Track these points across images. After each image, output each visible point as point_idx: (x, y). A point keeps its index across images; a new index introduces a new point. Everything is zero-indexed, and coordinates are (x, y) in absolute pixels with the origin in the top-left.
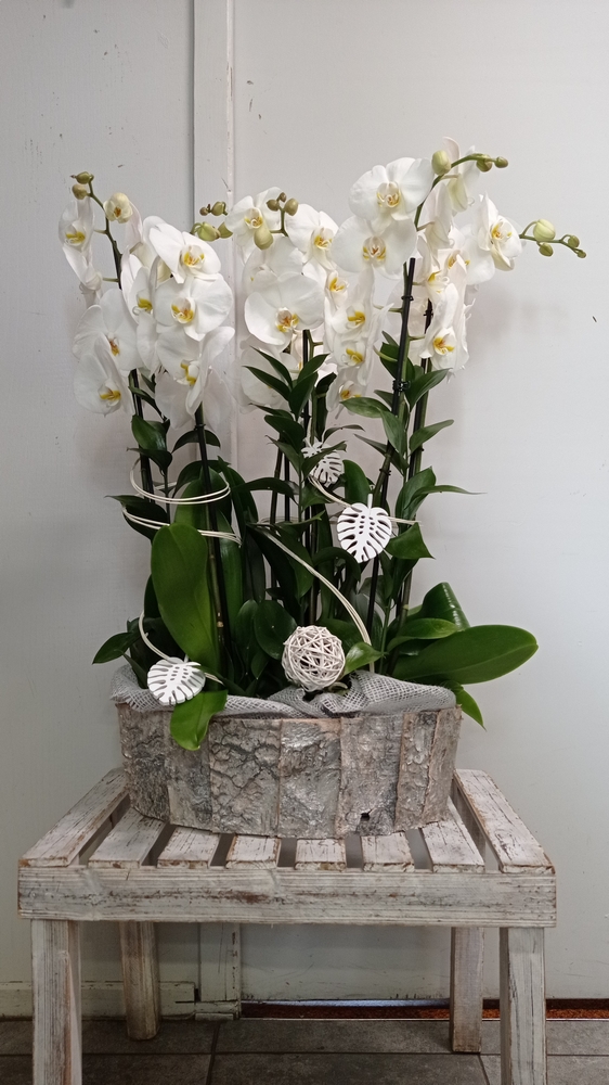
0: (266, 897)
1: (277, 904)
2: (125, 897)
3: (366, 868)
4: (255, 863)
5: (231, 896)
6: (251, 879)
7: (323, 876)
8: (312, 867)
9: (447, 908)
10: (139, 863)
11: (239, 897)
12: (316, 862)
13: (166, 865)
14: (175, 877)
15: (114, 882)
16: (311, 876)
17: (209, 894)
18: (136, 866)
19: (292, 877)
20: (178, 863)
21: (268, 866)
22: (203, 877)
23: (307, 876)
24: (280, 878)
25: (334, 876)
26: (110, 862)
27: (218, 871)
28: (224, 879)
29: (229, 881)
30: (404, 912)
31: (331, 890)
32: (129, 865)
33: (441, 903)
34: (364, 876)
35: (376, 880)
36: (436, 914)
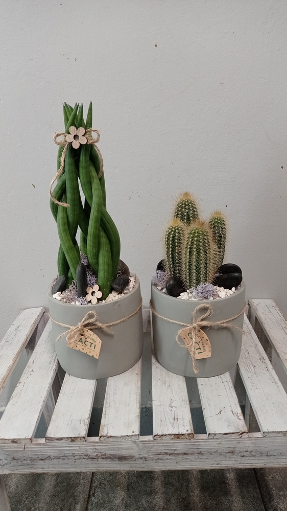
0: (133, 457)
1: (141, 461)
2: (25, 460)
3: (210, 437)
4: (122, 437)
5: (105, 457)
6: (120, 446)
7: (176, 443)
8: (168, 438)
9: (272, 457)
10: (31, 439)
11: (111, 458)
12: (170, 435)
13: (52, 441)
14: (61, 447)
15: (13, 452)
16: (167, 443)
17: (88, 457)
18: (29, 441)
19: (152, 445)
20: (61, 439)
21: (133, 438)
22: (83, 447)
23: (164, 443)
24: (142, 445)
25: (185, 442)
26: (8, 440)
27: (94, 442)
28: (98, 447)
29: (103, 449)
30: (238, 462)
31: (183, 451)
32: (24, 442)
33: (268, 455)
34: (209, 442)
35: (218, 444)
36: (263, 461)
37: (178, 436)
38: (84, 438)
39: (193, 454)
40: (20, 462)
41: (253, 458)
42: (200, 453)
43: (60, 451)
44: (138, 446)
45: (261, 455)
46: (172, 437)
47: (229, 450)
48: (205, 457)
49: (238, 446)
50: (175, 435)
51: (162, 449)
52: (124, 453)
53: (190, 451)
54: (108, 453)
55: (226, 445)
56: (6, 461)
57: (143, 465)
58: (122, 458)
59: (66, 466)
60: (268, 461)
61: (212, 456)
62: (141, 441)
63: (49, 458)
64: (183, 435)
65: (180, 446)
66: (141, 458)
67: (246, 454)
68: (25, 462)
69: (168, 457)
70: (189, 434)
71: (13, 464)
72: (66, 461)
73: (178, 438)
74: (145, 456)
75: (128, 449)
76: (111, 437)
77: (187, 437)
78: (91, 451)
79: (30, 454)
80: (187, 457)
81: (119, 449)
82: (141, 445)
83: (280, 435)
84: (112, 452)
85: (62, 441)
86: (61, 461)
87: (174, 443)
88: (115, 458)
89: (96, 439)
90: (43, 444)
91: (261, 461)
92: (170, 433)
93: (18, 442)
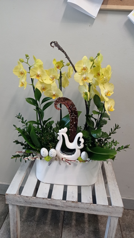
0: (59, 206)
3: (82, 203)
4: (57, 200)
5: (52, 205)
8: (70, 202)
9: (99, 212)
11: (53, 205)
13: (38, 198)
15: (26, 200)
17: (47, 204)
18: (31, 197)
19: (65, 203)
20: (40, 198)
21: (60, 201)
22: (46, 201)
25: (75, 204)
26: (25, 196)
27: (49, 200)
29: (51, 202)
30: (89, 212)
31: (74, 206)
33: (98, 211)
34: (81, 205)
35: (84, 206)
36: (96, 213)
37: (73, 202)
38: (47, 198)
39: (77, 207)
40: (27, 203)
41: (93, 211)
42: (79, 207)
43: (39, 201)
45: (96, 211)
47: (87, 208)
48: (80, 209)
49: (90, 207)
51: (68, 205)
52: (57, 204)
53: (76, 207)
54: (53, 204)
55: (86, 206)
56: (23, 202)
57: (62, 209)
58: (56, 206)
59: (40, 206)
60: (97, 213)
61: (82, 209)
63: (36, 203)
65: (73, 205)
66: (62, 207)
67: (91, 210)
68: (29, 203)
69: (69, 207)
70: (76, 202)
71: (25, 203)
72: (40, 204)
74: (63, 206)
75: (59, 203)
76: (54, 199)
78: (48, 203)
79: (31, 201)
80: (75, 208)
81: (56, 203)
82: (62, 203)
83: (102, 206)
84: (54, 204)
86: (39, 204)
88: (55, 205)
89: (50, 199)
90: (35, 199)
91: (95, 212)
93: (28, 197)
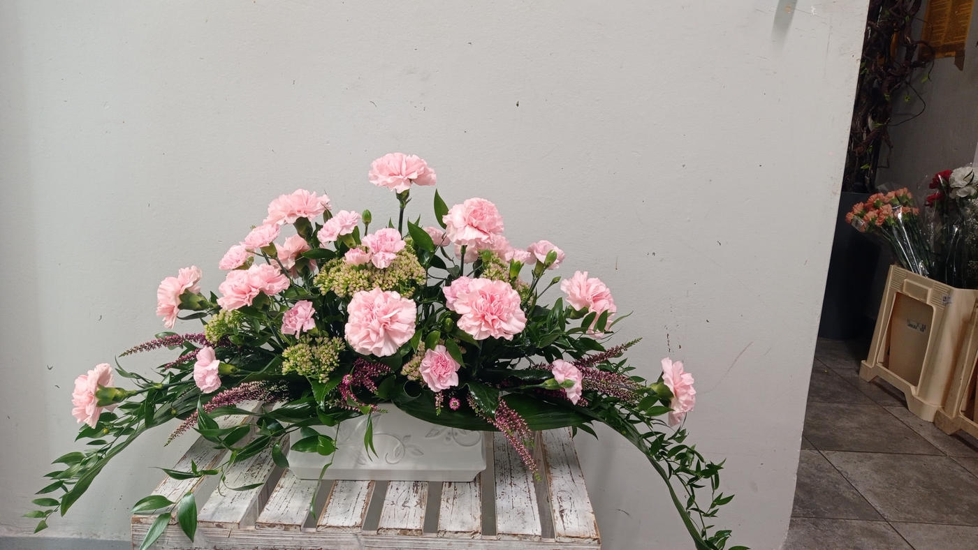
3: (440, 535)
4: (343, 527)
6: (339, 540)
7: (402, 540)
8: (393, 532)
10: (239, 524)
12: (396, 529)
13: (263, 527)
14: (272, 536)
15: (217, 539)
16: (392, 539)
18: (236, 526)
19: (375, 540)
20: (273, 525)
21: (355, 530)
22: (296, 537)
23: (388, 539)
24: (364, 540)
25: (411, 540)
26: (213, 523)
27: (310, 533)
28: (315, 539)
29: (319, 541)
32: (230, 526)
34: (438, 541)
35: (448, 545)
37: (404, 531)
38: (300, 526)
43: (270, 541)
44: (359, 541)
46: (399, 531)
49: (469, 549)
50: (402, 529)
51: (386, 547)
52: (343, 548)
54: (324, 547)
55: (457, 546)
62: (363, 535)
64: (410, 530)
65: (405, 543)
70: (416, 530)
73: (405, 534)
76: (330, 527)
77: (415, 533)
79: (234, 543)
81: (338, 543)
84: (330, 548)
85: (274, 529)
87: (399, 540)
89: (313, 530)
90: (252, 531)
92: (396, 527)
93: (224, 527)
